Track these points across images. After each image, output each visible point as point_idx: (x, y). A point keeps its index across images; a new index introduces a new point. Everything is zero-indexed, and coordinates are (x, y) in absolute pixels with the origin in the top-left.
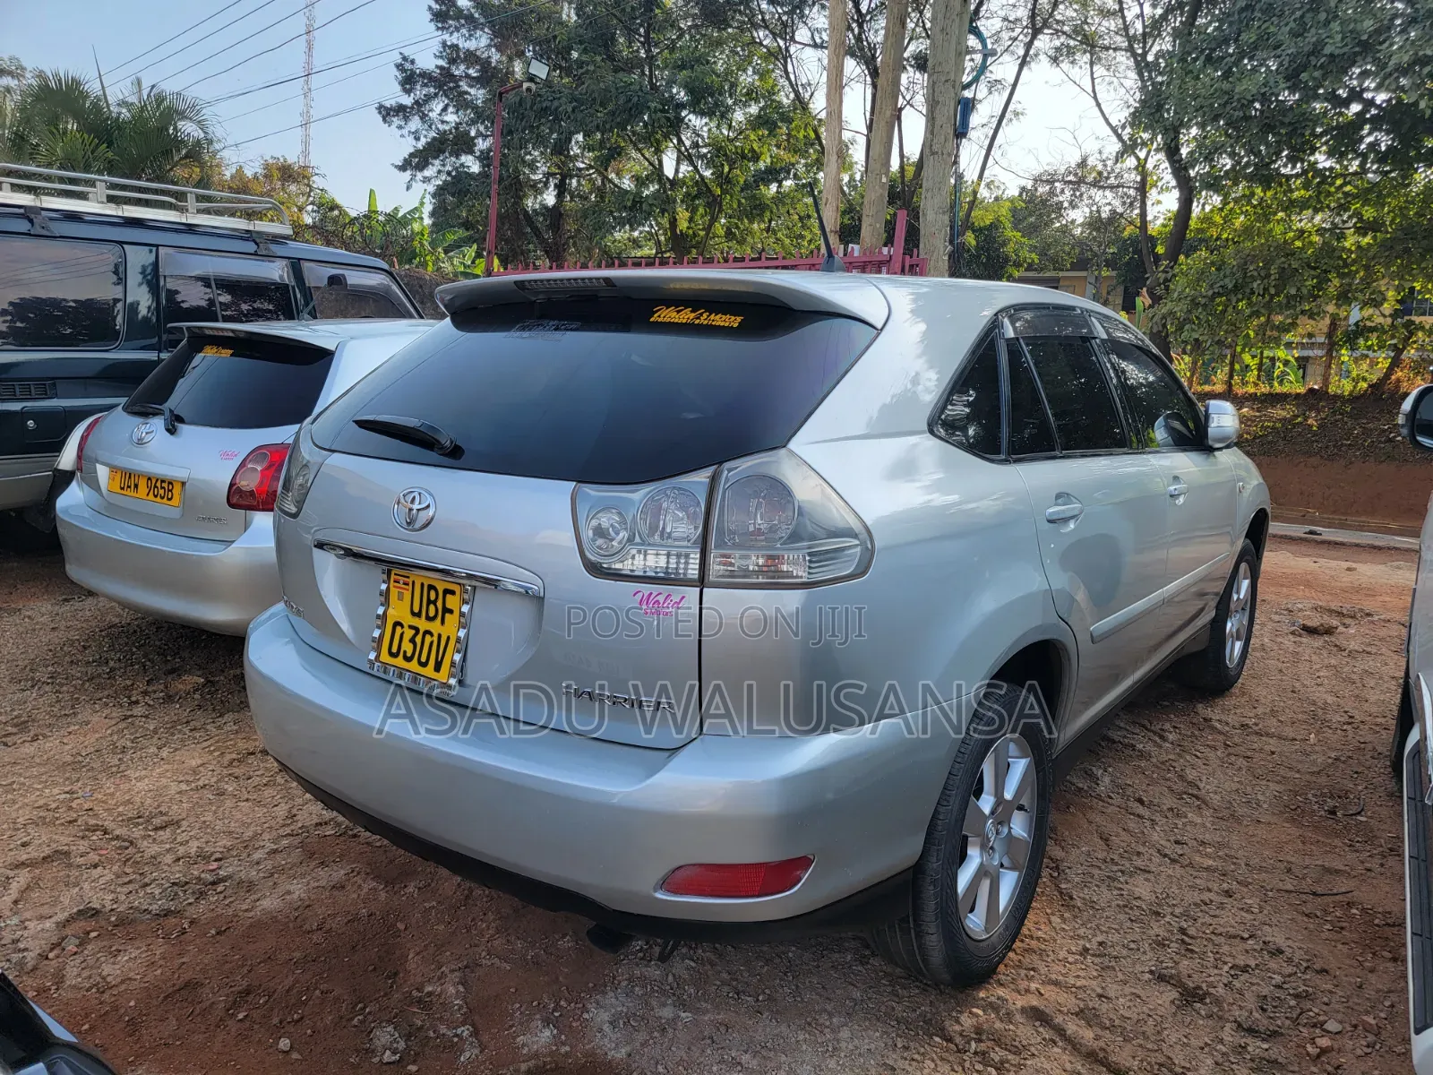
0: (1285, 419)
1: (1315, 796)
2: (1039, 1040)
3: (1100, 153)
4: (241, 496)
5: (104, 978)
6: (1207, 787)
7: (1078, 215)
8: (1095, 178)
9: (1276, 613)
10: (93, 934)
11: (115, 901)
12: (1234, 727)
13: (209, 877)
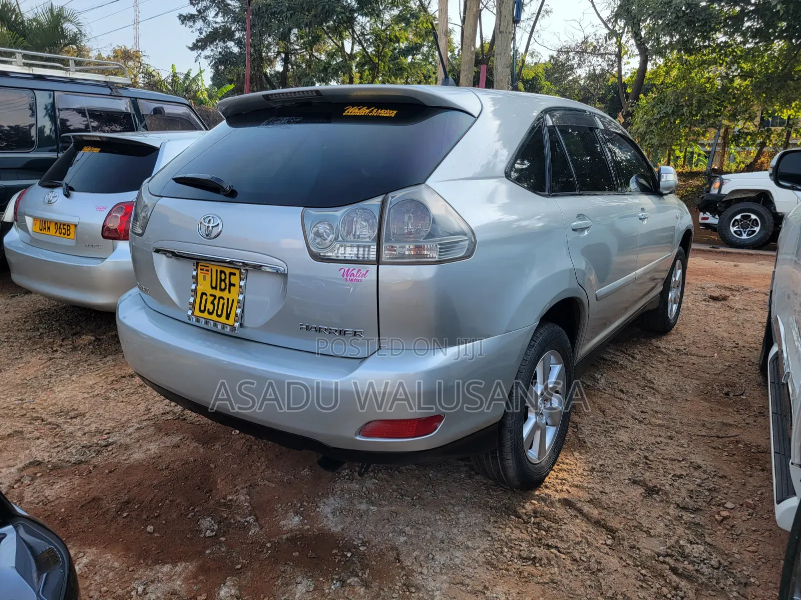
0: (698, 186)
1: (717, 386)
2: (568, 515)
3: (595, 35)
4: (110, 232)
5: (46, 497)
6: (658, 383)
7: (582, 72)
8: (592, 50)
9: (695, 290)
10: (39, 475)
11: (50, 457)
12: (672, 351)
13: (104, 443)
